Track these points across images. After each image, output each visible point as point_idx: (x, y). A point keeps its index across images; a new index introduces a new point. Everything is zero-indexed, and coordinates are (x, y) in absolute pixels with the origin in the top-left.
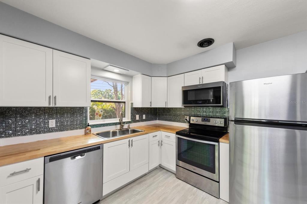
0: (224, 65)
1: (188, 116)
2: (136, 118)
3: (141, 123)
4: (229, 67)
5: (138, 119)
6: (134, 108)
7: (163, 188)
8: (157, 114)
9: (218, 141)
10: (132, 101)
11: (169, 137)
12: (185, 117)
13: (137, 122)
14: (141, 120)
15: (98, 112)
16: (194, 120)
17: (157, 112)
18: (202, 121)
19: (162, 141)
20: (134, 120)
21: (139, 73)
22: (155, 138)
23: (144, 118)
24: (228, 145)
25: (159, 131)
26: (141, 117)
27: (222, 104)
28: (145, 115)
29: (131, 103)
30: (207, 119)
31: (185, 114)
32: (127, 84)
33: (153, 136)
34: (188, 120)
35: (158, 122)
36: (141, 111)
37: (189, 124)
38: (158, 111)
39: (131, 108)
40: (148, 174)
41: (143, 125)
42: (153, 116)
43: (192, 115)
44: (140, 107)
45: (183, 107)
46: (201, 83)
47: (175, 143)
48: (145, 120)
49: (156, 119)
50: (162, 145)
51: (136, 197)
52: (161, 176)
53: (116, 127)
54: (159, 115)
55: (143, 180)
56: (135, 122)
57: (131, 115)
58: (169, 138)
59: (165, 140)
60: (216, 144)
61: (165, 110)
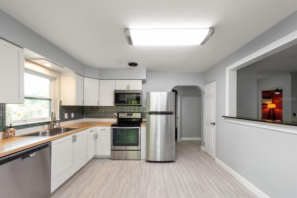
0: (141, 80)
1: (116, 113)
2: (64, 117)
3: (70, 121)
4: (144, 82)
5: (67, 118)
6: (62, 106)
7: (104, 169)
8: (84, 112)
9: (140, 126)
10: (61, 99)
11: (105, 129)
12: (114, 113)
13: (66, 121)
14: (70, 119)
15: (17, 110)
16: (122, 116)
17: (84, 111)
18: (128, 115)
19: (97, 135)
20: (62, 119)
21: (73, 71)
22: (92, 133)
23: (72, 117)
24: (146, 127)
25: (94, 126)
26: (69, 116)
27: (141, 104)
28: (73, 113)
29: (60, 101)
30: (131, 114)
31: (109, 112)
32: (53, 79)
33: (91, 131)
34: (116, 116)
35: (85, 120)
36: (70, 109)
37: (117, 119)
38: (85, 109)
39: (60, 106)
40: (85, 166)
41: (71, 124)
42: (80, 115)
43: (119, 112)
44: (74, 105)
45: (114, 106)
46: (128, 89)
47: (110, 134)
48: (73, 119)
49: (83, 118)
50: (97, 138)
51: (84, 182)
52: (98, 163)
53: (44, 127)
54: (87, 113)
55: (83, 171)
56: (64, 121)
57: (60, 114)
58: (104, 131)
59: (100, 133)
60: (139, 127)
61: (94, 108)
